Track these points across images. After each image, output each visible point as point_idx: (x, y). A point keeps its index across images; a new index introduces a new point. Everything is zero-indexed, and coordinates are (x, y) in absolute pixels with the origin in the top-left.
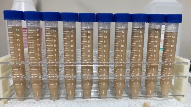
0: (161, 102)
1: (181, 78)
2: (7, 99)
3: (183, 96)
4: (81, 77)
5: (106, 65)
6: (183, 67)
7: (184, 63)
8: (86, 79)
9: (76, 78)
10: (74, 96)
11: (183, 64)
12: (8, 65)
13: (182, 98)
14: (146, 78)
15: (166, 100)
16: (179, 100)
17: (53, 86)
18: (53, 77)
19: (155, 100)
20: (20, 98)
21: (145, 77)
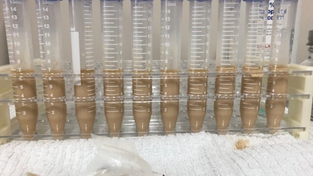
0: (266, 140)
1: (300, 99)
2: (6, 139)
3: (304, 129)
4: (132, 98)
5: (173, 77)
6: (304, 79)
7: (306, 72)
8: (141, 102)
9: (123, 101)
10: (121, 132)
11: (303, 75)
12: (6, 79)
13: (302, 133)
14: (242, 98)
15: (274, 137)
16: (297, 136)
17: (85, 115)
18: (84, 99)
19: (257, 137)
20: (27, 137)
21: (240, 97)
